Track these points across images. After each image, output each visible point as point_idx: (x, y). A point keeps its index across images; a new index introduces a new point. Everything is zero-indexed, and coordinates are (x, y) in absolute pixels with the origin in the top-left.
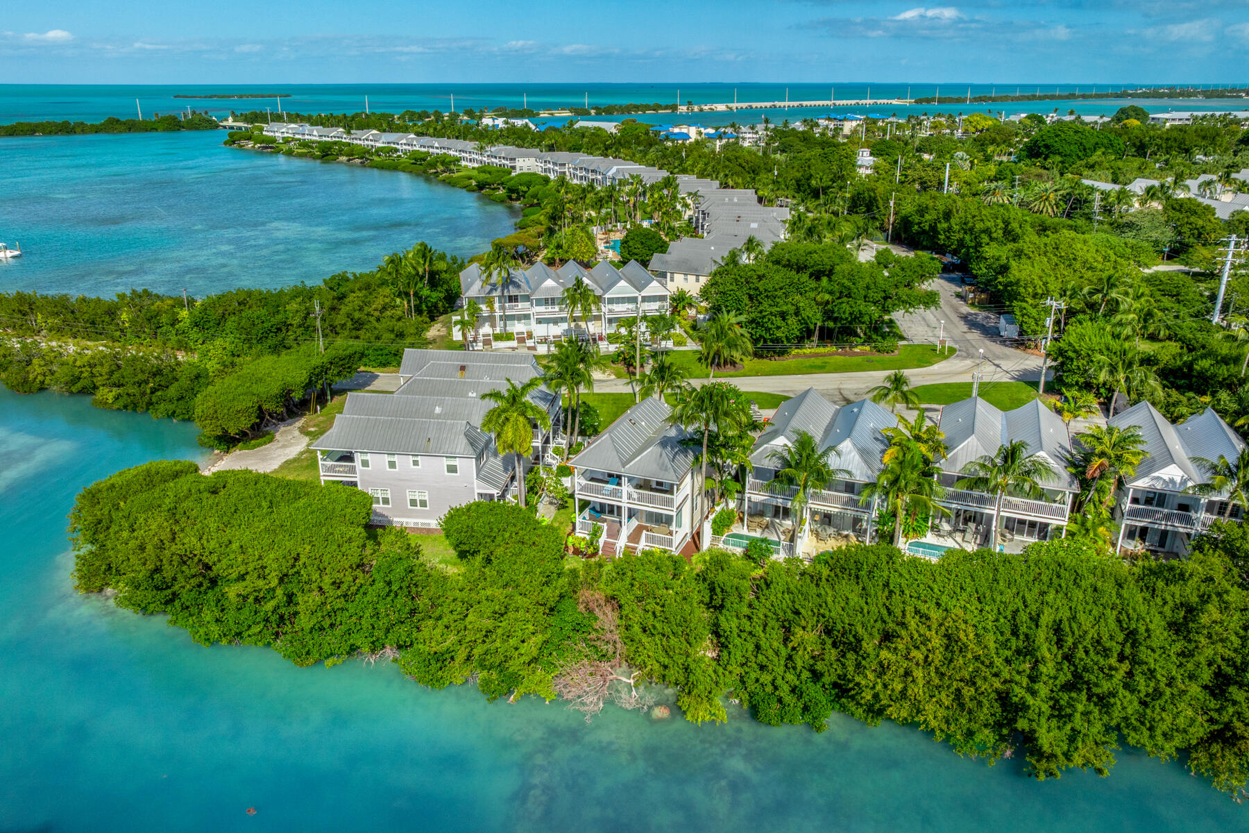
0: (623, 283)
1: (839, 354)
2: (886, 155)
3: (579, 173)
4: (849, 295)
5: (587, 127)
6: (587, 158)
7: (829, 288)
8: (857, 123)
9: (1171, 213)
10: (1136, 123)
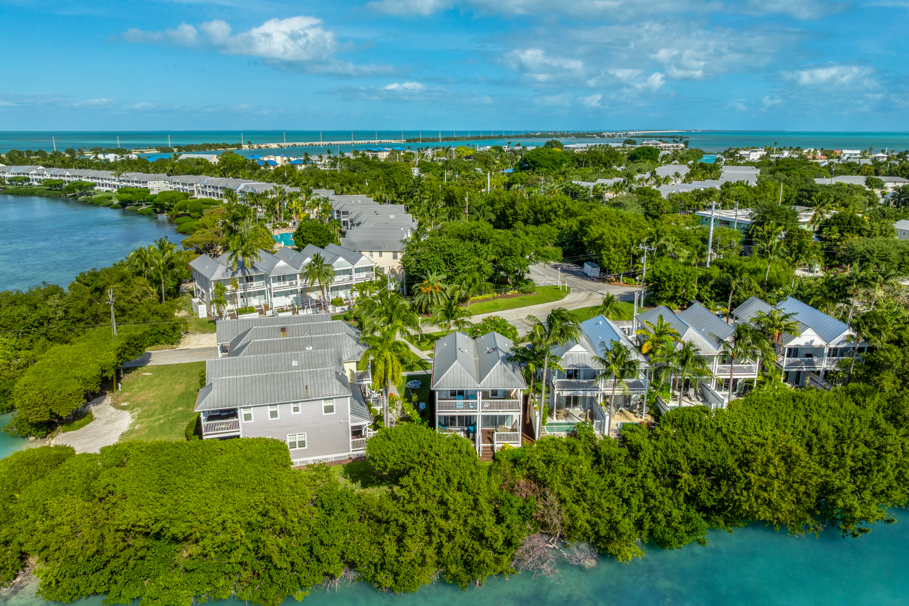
0: (341, 259)
1: (500, 297)
2: (429, 171)
3: (208, 190)
4: (511, 253)
5: (193, 159)
6: (213, 178)
7: (494, 251)
8: (388, 153)
9: (640, 196)
10: (559, 150)
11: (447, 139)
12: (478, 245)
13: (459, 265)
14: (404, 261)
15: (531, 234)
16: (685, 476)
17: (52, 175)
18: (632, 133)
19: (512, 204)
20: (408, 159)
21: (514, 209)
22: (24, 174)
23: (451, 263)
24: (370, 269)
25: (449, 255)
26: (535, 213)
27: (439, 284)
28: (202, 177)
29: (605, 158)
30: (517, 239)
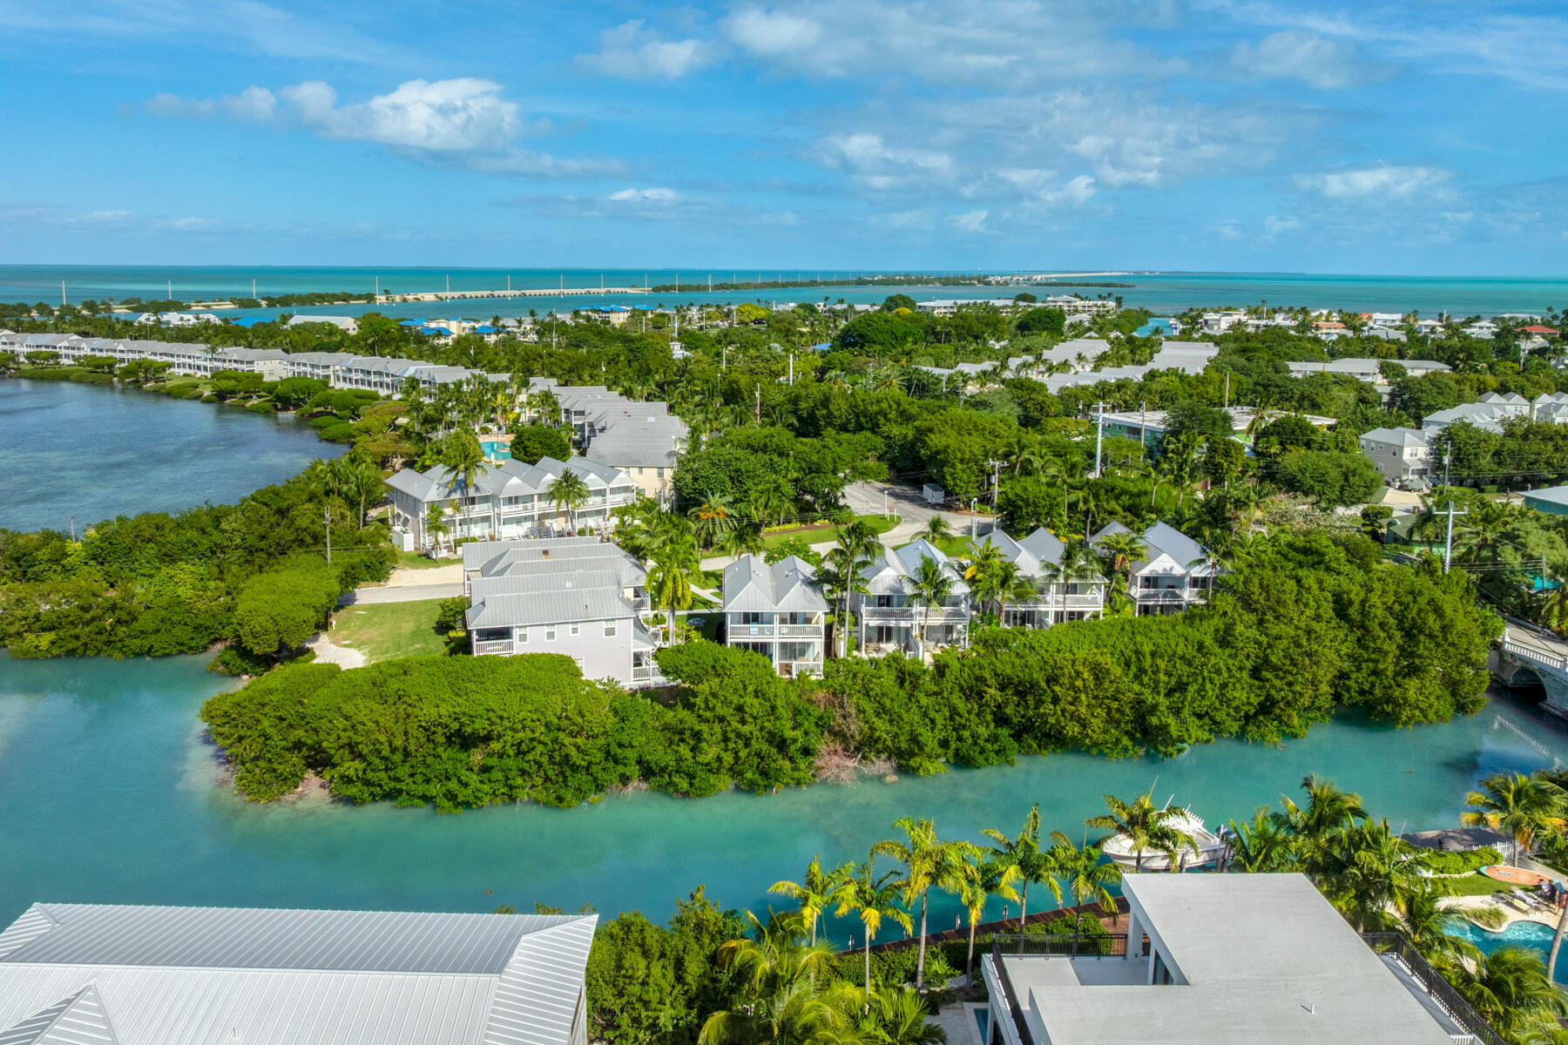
0: (594, 476)
1: (804, 529)
2: (697, 347)
3: (354, 376)
4: (818, 471)
5: (314, 323)
6: (359, 358)
7: (797, 466)
8: (626, 315)
9: (1014, 391)
10: (907, 311)
11: (722, 287)
12: (776, 458)
13: (749, 483)
14: (677, 480)
15: (845, 445)
16: (992, 691)
17: (93, 350)
18: (1039, 278)
19: (825, 401)
20: (659, 324)
21: (827, 408)
22: (47, 347)
23: (739, 481)
24: (627, 489)
25: (736, 471)
26: (857, 416)
27: (723, 508)
28: (341, 355)
29: (977, 328)
30: (827, 451)
